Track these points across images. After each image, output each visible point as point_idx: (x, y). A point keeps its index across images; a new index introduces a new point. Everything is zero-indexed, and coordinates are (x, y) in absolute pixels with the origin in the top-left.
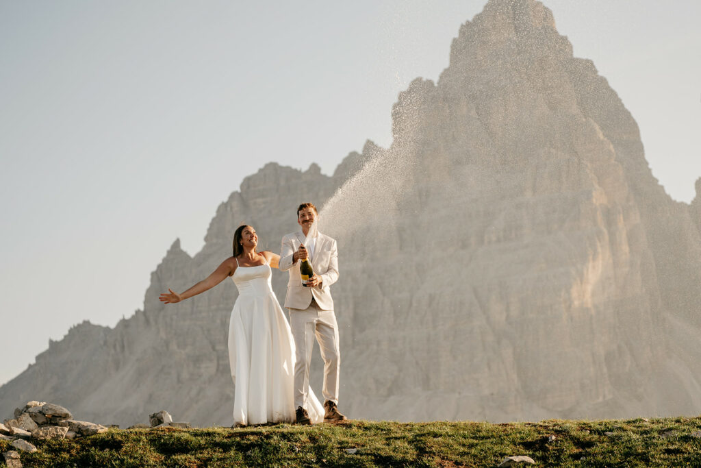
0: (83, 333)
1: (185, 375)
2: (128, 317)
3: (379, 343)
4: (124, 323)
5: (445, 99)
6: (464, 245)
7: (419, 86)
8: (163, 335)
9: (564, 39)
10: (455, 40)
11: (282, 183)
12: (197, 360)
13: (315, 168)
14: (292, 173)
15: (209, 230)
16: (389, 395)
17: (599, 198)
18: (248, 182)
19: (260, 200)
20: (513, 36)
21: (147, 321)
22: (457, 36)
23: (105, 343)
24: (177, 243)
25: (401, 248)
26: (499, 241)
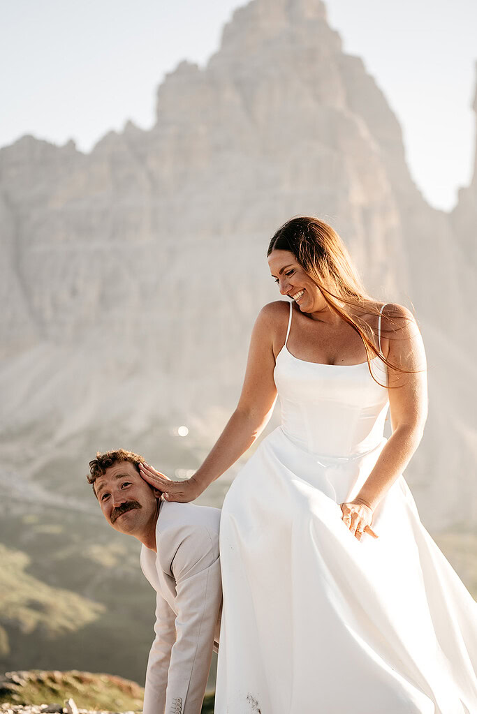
5: (209, 84)
10: (226, 26)
11: (38, 155)
13: (71, 144)
17: (358, 197)
20: (284, 23)
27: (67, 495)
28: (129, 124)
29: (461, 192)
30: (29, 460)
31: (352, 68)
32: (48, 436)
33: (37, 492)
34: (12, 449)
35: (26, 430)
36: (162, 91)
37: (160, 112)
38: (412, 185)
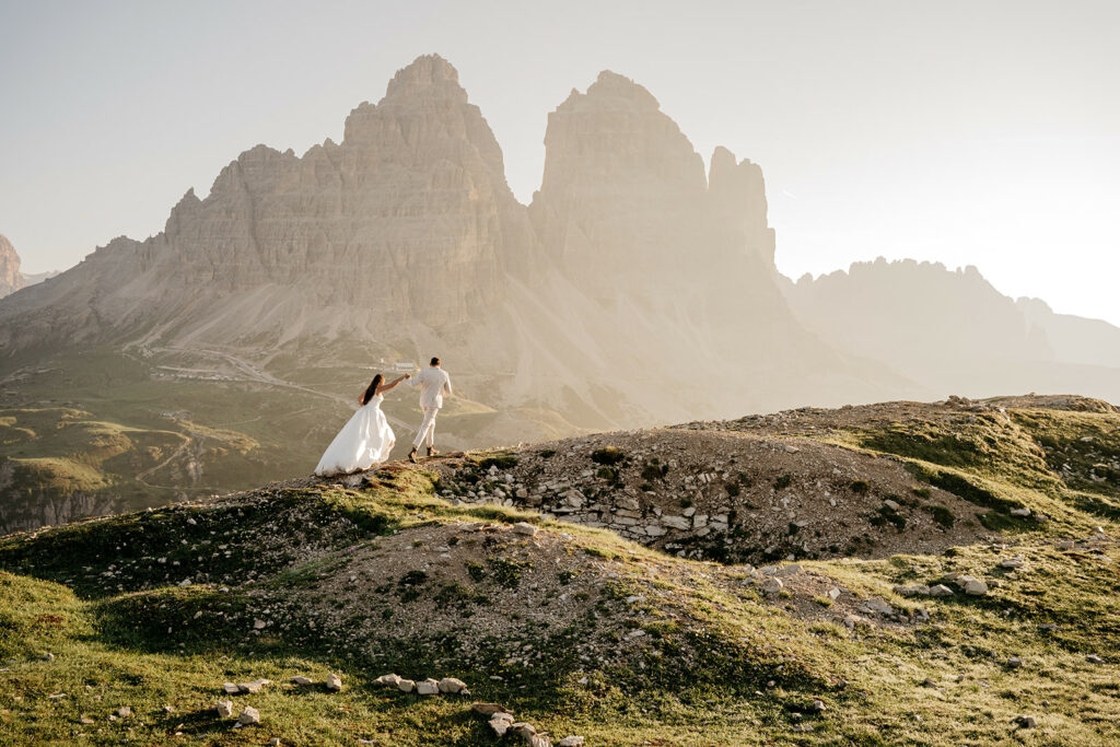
0: (120, 244)
1: (191, 279)
2: (153, 236)
3: (322, 271)
4: (150, 240)
5: (382, 119)
6: (384, 216)
7: (365, 107)
8: (177, 250)
9: (463, 90)
10: (391, 80)
11: (267, 158)
12: (200, 270)
13: (290, 152)
14: (274, 153)
15: (215, 184)
16: (325, 306)
17: (473, 195)
18: (244, 155)
19: (251, 169)
20: (430, 83)
21: (167, 241)
22: (393, 77)
23: (137, 252)
24: (191, 190)
25: (343, 211)
26: (406, 215)
27: (287, 379)
28: (328, 141)
29: (536, 195)
30: (262, 357)
31: (472, 113)
32: (275, 341)
33: (268, 377)
34: (251, 349)
35: (262, 336)
36: (349, 122)
37: (347, 135)
38: (508, 189)
